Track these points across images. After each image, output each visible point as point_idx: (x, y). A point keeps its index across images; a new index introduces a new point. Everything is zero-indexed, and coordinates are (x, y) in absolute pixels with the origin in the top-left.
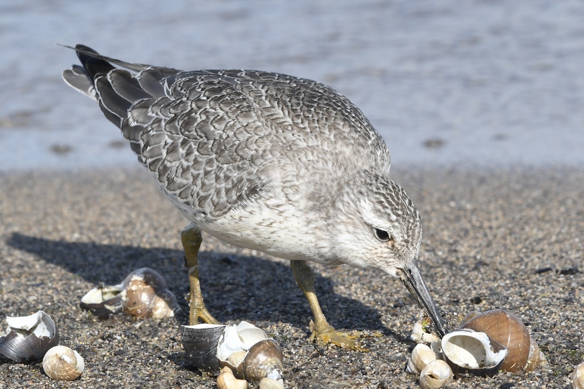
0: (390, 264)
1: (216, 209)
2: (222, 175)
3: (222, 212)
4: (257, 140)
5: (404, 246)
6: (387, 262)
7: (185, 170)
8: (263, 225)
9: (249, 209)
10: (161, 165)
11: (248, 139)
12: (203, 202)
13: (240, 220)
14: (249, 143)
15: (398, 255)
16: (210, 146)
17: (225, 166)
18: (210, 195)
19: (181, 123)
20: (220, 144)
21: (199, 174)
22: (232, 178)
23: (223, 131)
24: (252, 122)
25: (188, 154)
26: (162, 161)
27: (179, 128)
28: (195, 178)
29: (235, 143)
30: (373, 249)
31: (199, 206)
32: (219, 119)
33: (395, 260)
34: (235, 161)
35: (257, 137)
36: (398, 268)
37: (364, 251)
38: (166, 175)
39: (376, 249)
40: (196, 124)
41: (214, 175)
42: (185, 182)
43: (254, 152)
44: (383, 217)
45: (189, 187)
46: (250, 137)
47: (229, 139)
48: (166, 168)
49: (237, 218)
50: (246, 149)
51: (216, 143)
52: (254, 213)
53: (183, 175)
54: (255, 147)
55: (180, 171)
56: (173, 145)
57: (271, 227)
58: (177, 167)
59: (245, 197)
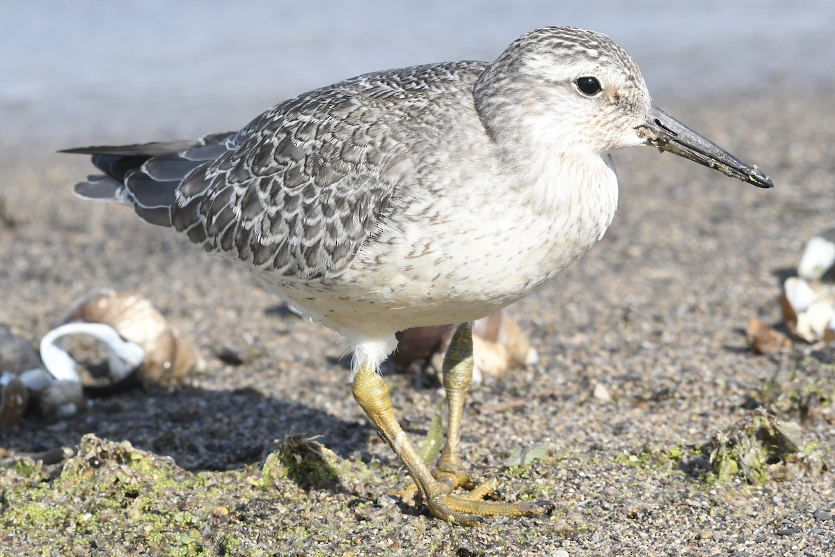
0: (623, 127)
1: (335, 259)
2: (331, 201)
3: (345, 260)
4: (368, 130)
5: (631, 87)
6: (618, 127)
7: (275, 220)
8: (415, 255)
9: (384, 238)
10: (238, 231)
11: (354, 133)
12: (312, 256)
13: (379, 263)
14: (357, 138)
15: (629, 107)
16: (302, 169)
17: (333, 187)
18: (319, 241)
19: (251, 163)
20: (315, 160)
21: (297, 215)
22: (348, 198)
23: (316, 139)
24: (355, 110)
25: (274, 194)
26: (238, 224)
27: (250, 169)
28: (292, 224)
29: (337, 146)
30: (590, 118)
31: (309, 266)
32: (305, 127)
33: (627, 117)
34: (344, 172)
35: (367, 126)
36: (637, 128)
37: (579, 128)
38: (249, 242)
39: (595, 116)
40: (273, 150)
41: (320, 207)
42: (278, 238)
43: (369, 148)
44: (579, 60)
45: (286, 244)
46: (358, 129)
47: (326, 145)
48: (246, 233)
49: (372, 261)
50: (355, 147)
51: (309, 160)
52: (394, 241)
53: (272, 229)
54: (368, 139)
55: (267, 224)
56: (249, 193)
57: (429, 253)
58: (262, 222)
59: (374, 219)
